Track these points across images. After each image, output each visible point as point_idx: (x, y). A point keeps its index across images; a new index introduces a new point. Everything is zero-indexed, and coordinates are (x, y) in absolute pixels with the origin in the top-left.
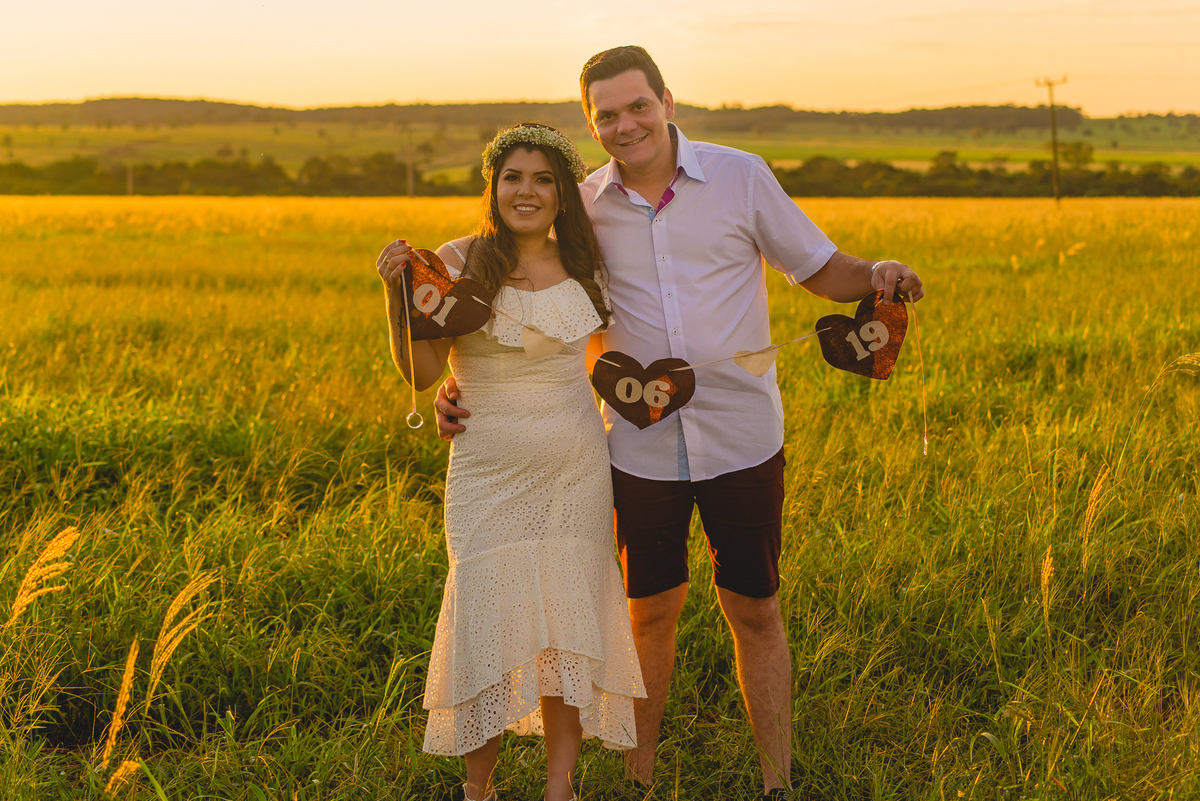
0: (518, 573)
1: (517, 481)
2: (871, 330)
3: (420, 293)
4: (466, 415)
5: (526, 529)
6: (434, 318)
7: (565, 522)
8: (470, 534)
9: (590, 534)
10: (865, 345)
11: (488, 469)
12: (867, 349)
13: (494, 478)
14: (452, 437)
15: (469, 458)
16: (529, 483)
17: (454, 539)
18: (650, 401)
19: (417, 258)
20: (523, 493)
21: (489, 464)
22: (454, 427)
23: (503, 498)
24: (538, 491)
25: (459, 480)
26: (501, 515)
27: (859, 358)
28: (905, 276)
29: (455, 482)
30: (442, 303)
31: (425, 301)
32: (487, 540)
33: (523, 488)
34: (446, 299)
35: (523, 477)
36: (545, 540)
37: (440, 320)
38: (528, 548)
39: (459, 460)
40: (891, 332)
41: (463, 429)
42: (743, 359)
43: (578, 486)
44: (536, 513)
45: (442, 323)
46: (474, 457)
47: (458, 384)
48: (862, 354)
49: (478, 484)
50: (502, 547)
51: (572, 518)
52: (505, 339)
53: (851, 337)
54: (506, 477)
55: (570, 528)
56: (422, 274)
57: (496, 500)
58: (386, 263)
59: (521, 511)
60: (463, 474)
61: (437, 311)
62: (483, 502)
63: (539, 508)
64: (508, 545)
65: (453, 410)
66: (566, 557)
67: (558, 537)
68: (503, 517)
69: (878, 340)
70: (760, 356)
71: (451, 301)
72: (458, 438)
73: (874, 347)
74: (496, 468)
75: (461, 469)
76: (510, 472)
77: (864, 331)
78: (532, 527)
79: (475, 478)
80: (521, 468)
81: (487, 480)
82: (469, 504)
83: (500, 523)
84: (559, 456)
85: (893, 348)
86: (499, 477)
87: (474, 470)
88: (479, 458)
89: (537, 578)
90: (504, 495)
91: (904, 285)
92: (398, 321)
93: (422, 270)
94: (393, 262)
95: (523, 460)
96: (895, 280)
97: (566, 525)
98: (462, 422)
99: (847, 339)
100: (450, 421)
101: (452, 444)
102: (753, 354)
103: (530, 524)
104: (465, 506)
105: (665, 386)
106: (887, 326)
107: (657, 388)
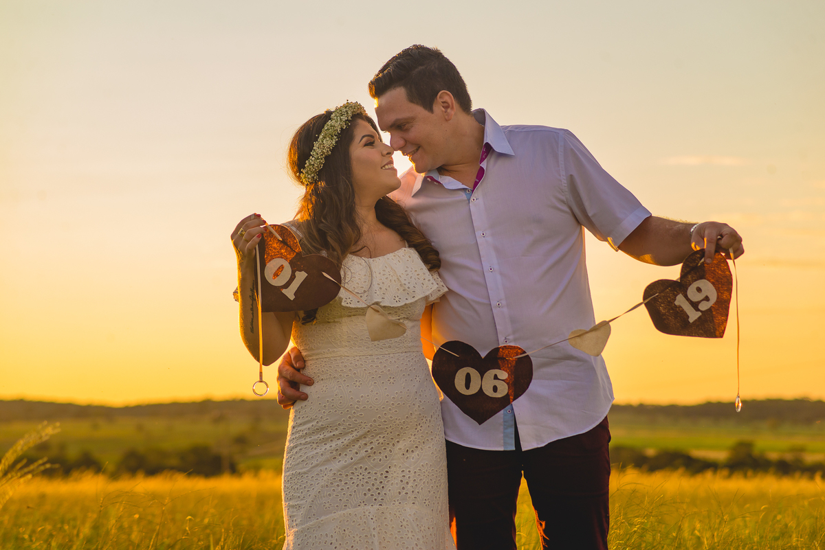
0: (357, 539)
1: (357, 446)
2: (699, 290)
3: (272, 266)
4: (309, 382)
5: (365, 494)
6: (284, 291)
7: (403, 488)
8: (309, 500)
9: (427, 502)
10: (695, 305)
11: (328, 435)
12: (698, 310)
13: (334, 444)
14: (293, 404)
15: (309, 425)
16: (368, 448)
17: (293, 506)
18: (489, 392)
19: (271, 233)
20: (363, 458)
21: (329, 429)
22: (297, 393)
23: (343, 463)
24: (377, 457)
25: (299, 448)
26: (341, 480)
27: (691, 320)
28: (724, 233)
29: (295, 451)
30: (293, 278)
31: (276, 275)
32: (327, 505)
33: (363, 454)
34: (297, 273)
35: (362, 442)
36: (384, 506)
37: (290, 293)
38: (367, 513)
39: (299, 429)
40: (718, 290)
41: (305, 397)
42: (578, 340)
43: (416, 453)
44: (376, 479)
45: (292, 297)
46: (314, 423)
47: (304, 354)
48: (693, 316)
49: (318, 451)
50: (342, 512)
51: (410, 484)
52: (349, 301)
53: (680, 300)
54: (346, 442)
55: (409, 496)
56: (275, 248)
57: (336, 466)
58: (242, 235)
59: (361, 477)
60: (303, 442)
61: (287, 285)
62: (323, 468)
63: (379, 474)
64: (349, 511)
65: (298, 377)
66: (404, 523)
67: (397, 503)
68: (343, 483)
69: (707, 299)
70: (593, 334)
71: (301, 276)
72: (299, 405)
73: (704, 306)
74: (336, 433)
75: (301, 437)
76: (350, 437)
77: (692, 292)
78: (371, 493)
79: (314, 445)
80: (361, 433)
81: (327, 446)
82: (309, 471)
83: (340, 488)
84: (398, 422)
85: (723, 305)
86: (339, 442)
87: (314, 437)
88: (320, 424)
89: (376, 543)
90: (344, 461)
91: (723, 242)
92: (250, 293)
93: (275, 245)
94: (249, 233)
95: (363, 425)
96: (715, 239)
97: (405, 491)
98: (305, 389)
99: (677, 303)
100: (292, 387)
101: (292, 411)
102: (587, 333)
103: (369, 490)
104: (305, 473)
105: (503, 375)
106: (713, 283)
107: (496, 377)
